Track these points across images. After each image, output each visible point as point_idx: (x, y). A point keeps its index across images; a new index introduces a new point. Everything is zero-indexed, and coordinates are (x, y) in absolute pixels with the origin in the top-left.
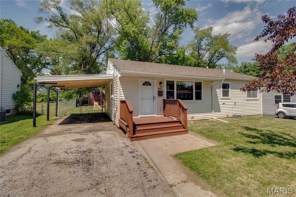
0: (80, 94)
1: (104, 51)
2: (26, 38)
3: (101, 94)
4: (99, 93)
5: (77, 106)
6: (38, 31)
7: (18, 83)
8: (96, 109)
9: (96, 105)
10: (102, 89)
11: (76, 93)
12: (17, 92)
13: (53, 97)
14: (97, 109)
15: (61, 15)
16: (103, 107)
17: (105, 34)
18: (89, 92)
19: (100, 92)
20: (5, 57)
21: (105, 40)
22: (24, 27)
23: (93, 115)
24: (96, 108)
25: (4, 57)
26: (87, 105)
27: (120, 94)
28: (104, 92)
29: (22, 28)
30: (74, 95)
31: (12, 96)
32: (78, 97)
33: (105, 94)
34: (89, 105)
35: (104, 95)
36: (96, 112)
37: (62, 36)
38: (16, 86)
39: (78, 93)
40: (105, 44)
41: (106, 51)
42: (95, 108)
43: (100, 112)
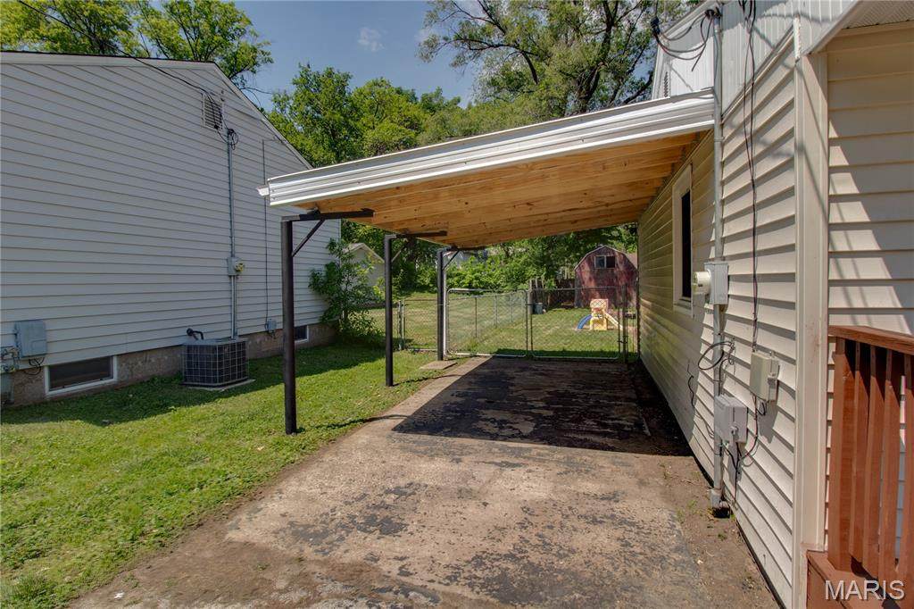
0: (548, 267)
1: (629, 95)
2: (409, 114)
3: (621, 268)
4: (611, 262)
5: (534, 312)
6: (439, 92)
7: (331, 235)
8: (599, 328)
9: (599, 310)
10: (626, 248)
11: (537, 263)
12: (327, 266)
13: (477, 278)
14: (604, 328)
15: (485, 10)
16: (626, 317)
17: (632, 29)
18: (578, 258)
19: (618, 259)
20: (275, 145)
21: (634, 51)
22: (405, 88)
23: (580, 368)
24: (599, 322)
25: (269, 143)
26: (572, 307)
27: (834, 255)
28: (633, 257)
29: (399, 92)
30: (531, 271)
31: (308, 280)
32: (543, 276)
33: (635, 263)
34: (579, 306)
35: (631, 271)
36: (597, 349)
37: (493, 83)
38: (326, 245)
39: (542, 265)
40: (633, 67)
41: (638, 94)
42: (595, 322)
43: (615, 347)
